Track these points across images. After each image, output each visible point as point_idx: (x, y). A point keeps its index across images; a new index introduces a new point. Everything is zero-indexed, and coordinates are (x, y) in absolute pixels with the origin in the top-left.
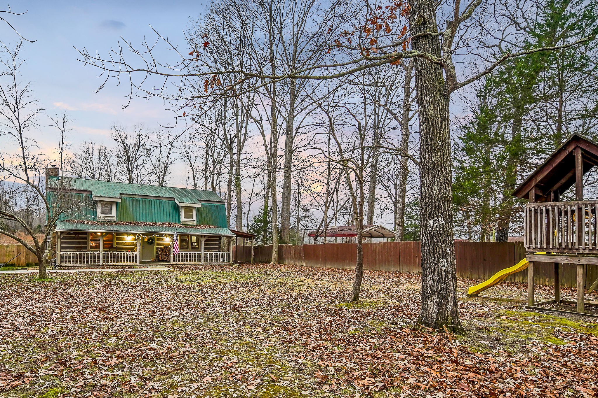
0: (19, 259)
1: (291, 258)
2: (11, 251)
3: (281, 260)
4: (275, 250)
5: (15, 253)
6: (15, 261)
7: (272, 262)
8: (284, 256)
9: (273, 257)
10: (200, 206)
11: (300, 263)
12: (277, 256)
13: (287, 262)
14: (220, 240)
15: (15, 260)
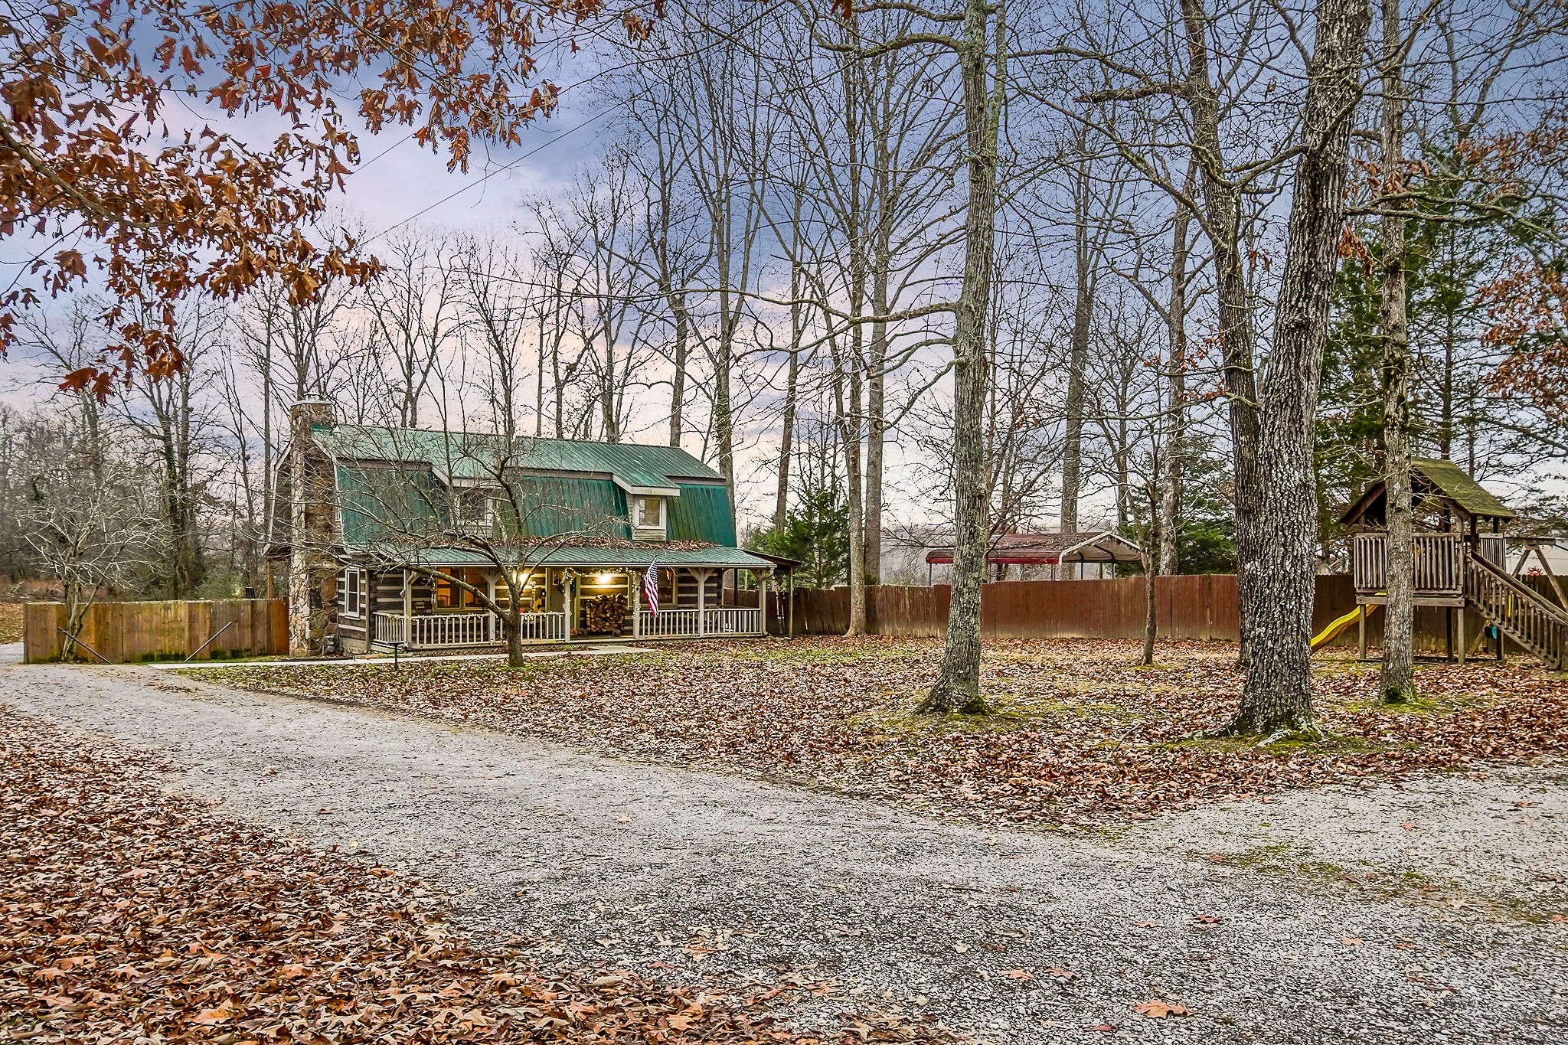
0: (193, 641)
1: (900, 618)
2: (175, 620)
3: (871, 624)
4: (857, 599)
5: (185, 624)
6: (182, 645)
7: (851, 632)
8: (879, 615)
9: (853, 619)
10: (677, 493)
11: (927, 630)
12: (862, 616)
13: (887, 630)
14: (720, 577)
15: (184, 643)
